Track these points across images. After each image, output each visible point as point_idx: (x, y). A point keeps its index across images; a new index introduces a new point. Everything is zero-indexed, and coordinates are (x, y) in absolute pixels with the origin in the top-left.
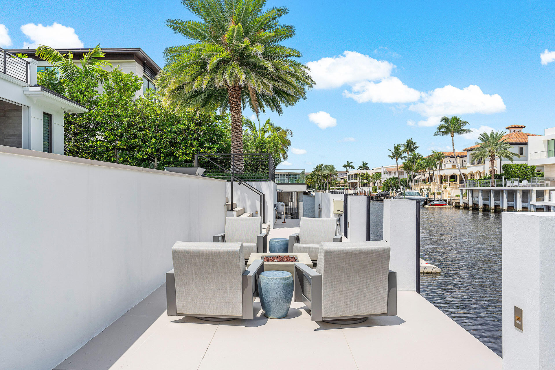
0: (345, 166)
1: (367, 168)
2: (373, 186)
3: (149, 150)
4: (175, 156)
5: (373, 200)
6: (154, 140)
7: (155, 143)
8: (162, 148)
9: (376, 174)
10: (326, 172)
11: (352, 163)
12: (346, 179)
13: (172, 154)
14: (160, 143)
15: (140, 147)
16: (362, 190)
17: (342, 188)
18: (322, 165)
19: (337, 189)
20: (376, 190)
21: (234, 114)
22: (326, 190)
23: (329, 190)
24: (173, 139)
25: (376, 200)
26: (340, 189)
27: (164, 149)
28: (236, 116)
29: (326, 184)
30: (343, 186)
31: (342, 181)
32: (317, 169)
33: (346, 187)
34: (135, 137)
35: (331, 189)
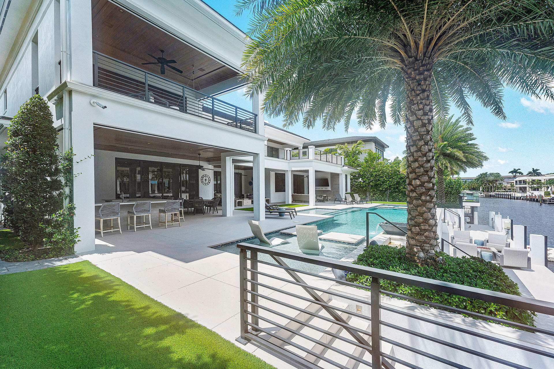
0: (512, 172)
1: (539, 174)
2: (546, 191)
3: (386, 187)
4: (399, 189)
5: (545, 203)
6: (388, 182)
7: (389, 183)
8: (392, 185)
9: (549, 181)
10: (491, 178)
11: (520, 169)
12: (513, 184)
13: (397, 188)
14: (391, 183)
15: (381, 185)
16: (532, 193)
17: (509, 191)
18: (487, 173)
19: (503, 191)
20: (549, 194)
21: (439, 176)
22: (491, 192)
23: (494, 192)
24: (398, 181)
25: (549, 203)
26: (507, 191)
27: (393, 186)
28: (441, 177)
29: (491, 187)
30: (510, 189)
31: (509, 185)
32: (481, 176)
33: (514, 190)
34: (379, 180)
35: (497, 191)
